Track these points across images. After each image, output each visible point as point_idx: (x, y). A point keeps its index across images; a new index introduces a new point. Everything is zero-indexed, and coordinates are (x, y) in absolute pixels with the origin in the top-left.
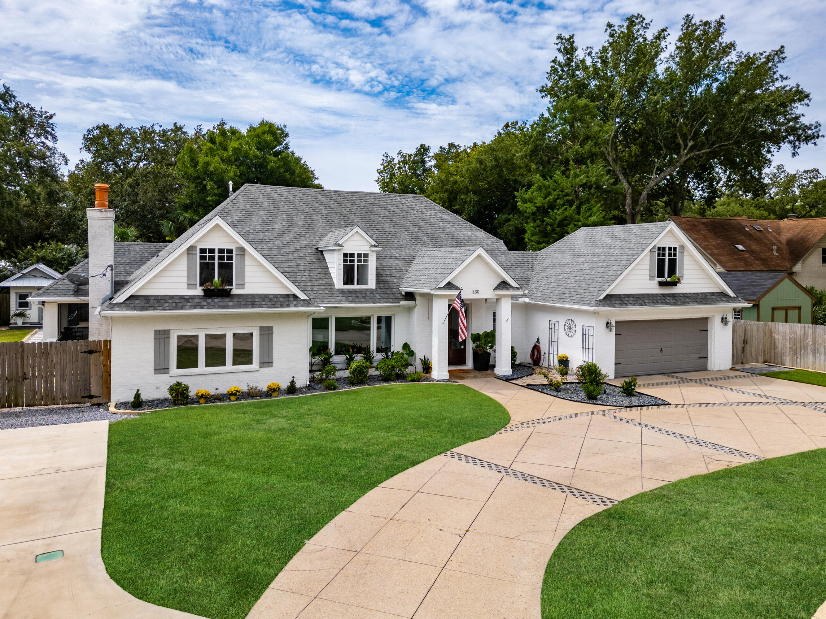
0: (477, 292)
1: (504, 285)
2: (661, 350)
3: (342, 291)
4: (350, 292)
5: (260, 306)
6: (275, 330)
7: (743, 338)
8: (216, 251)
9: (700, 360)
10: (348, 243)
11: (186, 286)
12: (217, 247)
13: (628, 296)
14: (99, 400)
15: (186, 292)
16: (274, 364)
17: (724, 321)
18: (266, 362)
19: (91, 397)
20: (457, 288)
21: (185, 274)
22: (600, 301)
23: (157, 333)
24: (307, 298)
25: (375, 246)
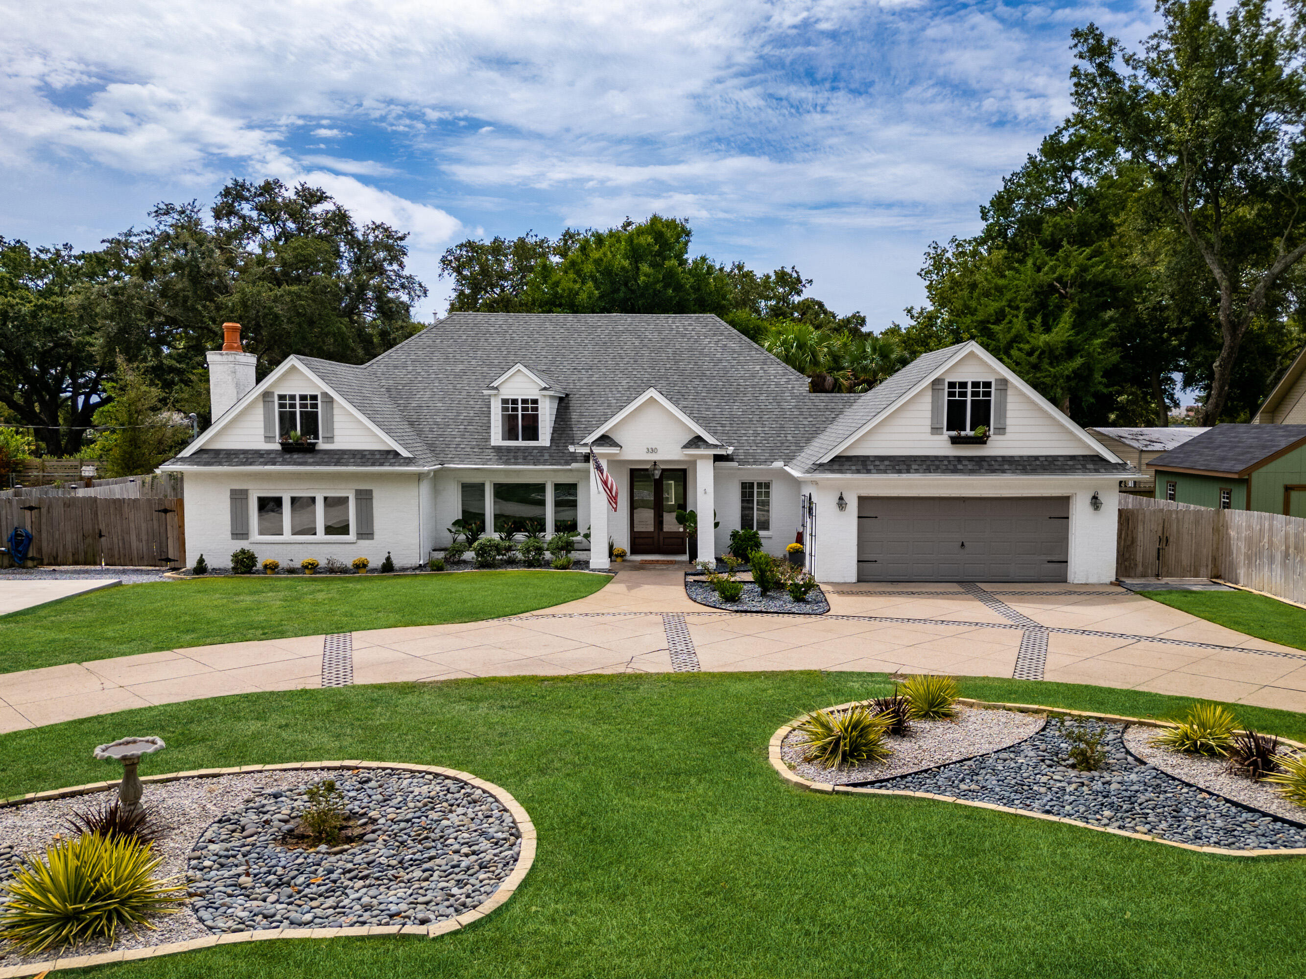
0: (653, 451)
1: (697, 442)
2: (963, 545)
3: (498, 449)
4: (509, 449)
5: (346, 464)
6: (375, 494)
7: (1160, 534)
8: (298, 398)
9: (1051, 565)
10: (508, 385)
11: (263, 439)
12: (297, 393)
13: (882, 459)
14: (177, 565)
15: (261, 445)
16: (375, 537)
17: (1096, 503)
18: (366, 533)
19: (168, 560)
20: (615, 444)
21: (262, 424)
22: (821, 465)
23: (233, 492)
24: (411, 456)
25: (545, 389)
